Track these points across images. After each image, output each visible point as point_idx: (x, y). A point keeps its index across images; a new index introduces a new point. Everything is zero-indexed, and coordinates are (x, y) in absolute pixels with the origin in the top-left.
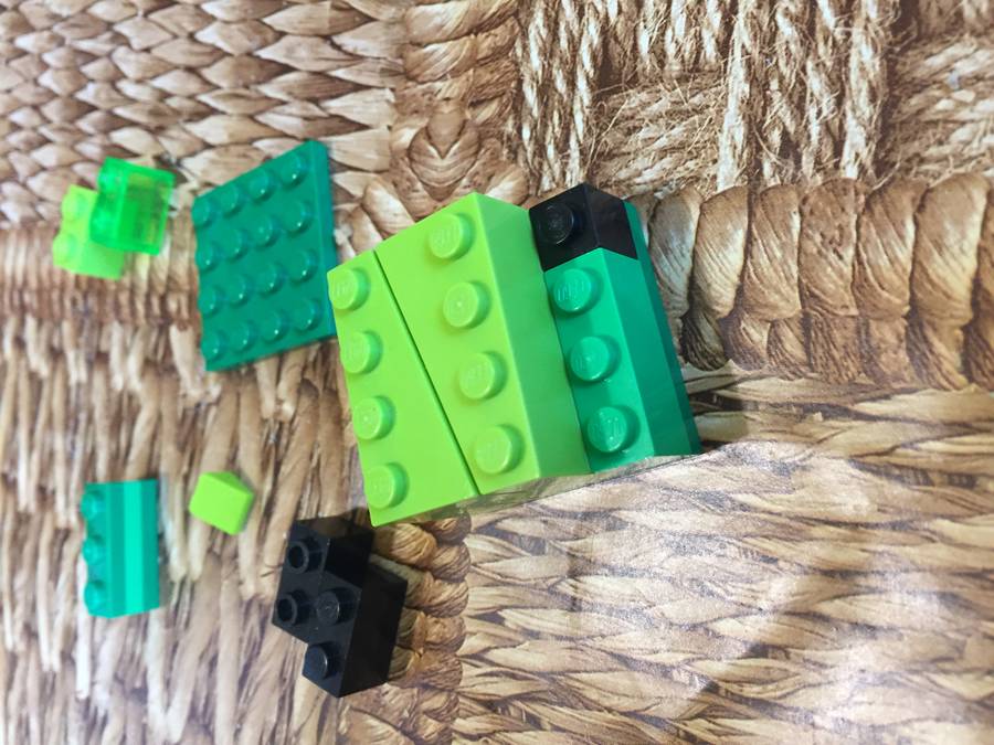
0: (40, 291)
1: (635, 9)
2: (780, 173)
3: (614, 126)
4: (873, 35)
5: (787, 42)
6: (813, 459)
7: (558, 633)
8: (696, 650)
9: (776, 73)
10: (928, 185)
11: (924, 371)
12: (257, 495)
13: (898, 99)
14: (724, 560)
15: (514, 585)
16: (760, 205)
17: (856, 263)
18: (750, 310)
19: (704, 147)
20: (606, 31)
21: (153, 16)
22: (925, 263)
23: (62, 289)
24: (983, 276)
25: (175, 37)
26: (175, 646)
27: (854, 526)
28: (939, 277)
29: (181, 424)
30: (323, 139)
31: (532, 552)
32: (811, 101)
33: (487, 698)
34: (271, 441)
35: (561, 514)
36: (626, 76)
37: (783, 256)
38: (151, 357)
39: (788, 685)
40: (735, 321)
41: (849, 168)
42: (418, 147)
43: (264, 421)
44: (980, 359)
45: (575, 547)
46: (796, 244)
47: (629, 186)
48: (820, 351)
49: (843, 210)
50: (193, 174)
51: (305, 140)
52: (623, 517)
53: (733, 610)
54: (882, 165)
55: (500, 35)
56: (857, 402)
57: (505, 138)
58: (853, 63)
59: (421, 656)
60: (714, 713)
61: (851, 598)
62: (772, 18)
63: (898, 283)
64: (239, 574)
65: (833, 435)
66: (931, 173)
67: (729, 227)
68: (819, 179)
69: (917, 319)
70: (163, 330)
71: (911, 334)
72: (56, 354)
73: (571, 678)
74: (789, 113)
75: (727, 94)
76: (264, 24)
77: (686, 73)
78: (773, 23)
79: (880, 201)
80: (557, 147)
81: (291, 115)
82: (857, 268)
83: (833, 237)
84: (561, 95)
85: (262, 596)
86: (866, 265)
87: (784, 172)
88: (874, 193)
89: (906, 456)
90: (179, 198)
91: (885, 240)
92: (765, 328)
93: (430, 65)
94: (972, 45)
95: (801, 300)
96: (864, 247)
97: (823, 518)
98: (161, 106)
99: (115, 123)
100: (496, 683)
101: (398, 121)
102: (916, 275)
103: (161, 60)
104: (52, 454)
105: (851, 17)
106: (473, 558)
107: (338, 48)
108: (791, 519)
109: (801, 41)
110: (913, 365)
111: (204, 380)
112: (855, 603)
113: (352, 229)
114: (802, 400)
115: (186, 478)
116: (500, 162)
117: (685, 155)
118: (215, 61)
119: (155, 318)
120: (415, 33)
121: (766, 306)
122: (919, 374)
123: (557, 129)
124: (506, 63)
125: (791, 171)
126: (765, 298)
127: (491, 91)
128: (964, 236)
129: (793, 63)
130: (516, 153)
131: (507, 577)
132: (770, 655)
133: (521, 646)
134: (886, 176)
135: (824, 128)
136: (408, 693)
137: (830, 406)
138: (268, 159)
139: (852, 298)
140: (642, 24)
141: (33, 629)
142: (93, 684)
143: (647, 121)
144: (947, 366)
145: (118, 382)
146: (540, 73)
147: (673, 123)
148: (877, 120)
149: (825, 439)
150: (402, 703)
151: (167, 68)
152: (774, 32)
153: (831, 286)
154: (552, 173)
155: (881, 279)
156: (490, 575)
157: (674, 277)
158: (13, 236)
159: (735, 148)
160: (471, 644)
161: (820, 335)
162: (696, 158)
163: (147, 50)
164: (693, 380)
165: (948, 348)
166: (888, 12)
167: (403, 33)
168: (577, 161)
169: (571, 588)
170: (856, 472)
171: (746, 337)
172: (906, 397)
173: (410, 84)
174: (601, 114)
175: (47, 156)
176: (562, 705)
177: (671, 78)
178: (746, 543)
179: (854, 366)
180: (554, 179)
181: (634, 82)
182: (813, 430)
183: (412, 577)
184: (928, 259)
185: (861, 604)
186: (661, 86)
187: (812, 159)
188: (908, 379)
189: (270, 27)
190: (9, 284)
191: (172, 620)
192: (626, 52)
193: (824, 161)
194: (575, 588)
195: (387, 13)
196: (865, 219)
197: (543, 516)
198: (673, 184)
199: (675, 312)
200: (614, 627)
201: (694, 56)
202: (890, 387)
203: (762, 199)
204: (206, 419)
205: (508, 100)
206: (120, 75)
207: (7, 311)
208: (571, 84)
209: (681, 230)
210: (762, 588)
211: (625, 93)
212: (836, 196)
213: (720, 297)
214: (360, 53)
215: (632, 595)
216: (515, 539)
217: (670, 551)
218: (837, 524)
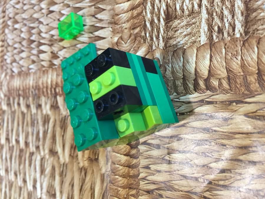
0: (23, 90)
2: (218, 38)
3: (171, 30)
5: (217, 2)
6: (234, 116)
7: (166, 170)
8: (205, 173)
9: (215, 11)
10: (260, 37)
13: (250, 14)
14: (211, 146)
15: (153, 158)
16: (213, 47)
17: (242, 60)
18: (213, 76)
19: (196, 33)
20: (167, 5)
21: (49, 16)
22: (261, 59)
23: (29, 89)
25: (54, 20)
26: (63, 182)
27: (247, 134)
29: (61, 122)
30: (94, 43)
31: (157, 148)
32: (225, 17)
33: (147, 190)
35: (164, 137)
36: (174, 17)
37: (221, 61)
38: (52, 104)
39: (232, 180)
40: (209, 80)
41: (237, 34)
42: (119, 42)
45: (169, 146)
46: (224, 57)
47: (176, 46)
48: (233, 86)
49: (237, 46)
50: (61, 55)
51: (89, 43)
52: (181, 137)
53: (214, 160)
54: (246, 33)
55: (139, 10)
56: (245, 99)
57: (142, 37)
58: (236, 6)
59: (128, 179)
60: (211, 190)
61: (248, 154)
63: (254, 64)
64: (78, 161)
65: (239, 109)
66: (260, 33)
67: (205, 54)
68: (229, 38)
69: (260, 74)
70: (55, 97)
71: (259, 79)
72: (28, 106)
73: (170, 183)
74: (219, 21)
75: (202, 18)
77: (190, 14)
79: (247, 43)
80: (156, 38)
81: (85, 37)
82: (242, 62)
83: (234, 54)
84: (156, 24)
85: (85, 166)
86: (245, 61)
87: (219, 37)
88: (245, 40)
89: (260, 113)
90: (56, 62)
91: (249, 53)
92: (217, 81)
93: (121, 20)
95: (227, 72)
96: (244, 56)
97: (238, 132)
98: (52, 39)
99: (41, 44)
100: (149, 186)
101: (113, 35)
102: (259, 62)
103: (51, 27)
104: (28, 133)
106: (141, 151)
107: (97, 18)
108: (229, 133)
109: (221, 1)
110: (260, 87)
111: (67, 110)
112: (249, 155)
114: (229, 100)
115: (63, 136)
116: (141, 43)
117: (192, 36)
119: (53, 94)
120: (116, 12)
121: (217, 75)
122: (262, 89)
123: (156, 33)
124: (141, 17)
125: (221, 37)
126: (217, 72)
127: (137, 25)
129: (219, 8)
130: (145, 41)
131: (150, 156)
132: (226, 172)
133: (156, 175)
134: (248, 35)
135: (229, 24)
136: (125, 190)
137: (238, 101)
138: (80, 49)
139: (241, 70)
140: (177, 2)
141: (25, 180)
142: (41, 194)
143: (180, 28)
145: (44, 112)
146: (150, 18)
147: (187, 27)
148: (244, 21)
149: (237, 110)
150: (124, 193)
151: (53, 28)
153: (235, 67)
155: (249, 64)
156: (146, 156)
157: (191, 70)
158: (16, 77)
159: (205, 32)
160: (142, 175)
161: (233, 81)
162: (194, 36)
163: (48, 25)
164: (198, 97)
167: (113, 12)
168: (162, 41)
169: (169, 158)
170: (246, 119)
171: (212, 84)
172: (259, 96)
173: (116, 25)
174: (168, 27)
175: (24, 55)
176: (168, 190)
177: (186, 16)
178: (217, 141)
179: (243, 89)
180: (156, 46)
181: (176, 18)
182: (233, 108)
183: (124, 158)
184: (262, 57)
185: (251, 156)
186: (183, 18)
187: (227, 33)
188: (259, 91)
189: (79, 15)
190: (15, 89)
191: (61, 174)
192: (173, 11)
193: (230, 33)
194: (170, 157)
195: (109, 7)
196: (243, 48)
197: (159, 138)
198: (189, 44)
199: (192, 79)
200: (181, 168)
201: (192, 9)
202: (254, 94)
203: (214, 45)
204: (67, 120)
205: (142, 27)
206: (41, 32)
207: (15, 96)
208: (159, 20)
209: (192, 56)
210: (222, 153)
211: (174, 21)
212: (234, 42)
213: (204, 74)
214: (102, 19)
215: (186, 158)
216: (152, 145)
217: (195, 145)
218: (242, 133)
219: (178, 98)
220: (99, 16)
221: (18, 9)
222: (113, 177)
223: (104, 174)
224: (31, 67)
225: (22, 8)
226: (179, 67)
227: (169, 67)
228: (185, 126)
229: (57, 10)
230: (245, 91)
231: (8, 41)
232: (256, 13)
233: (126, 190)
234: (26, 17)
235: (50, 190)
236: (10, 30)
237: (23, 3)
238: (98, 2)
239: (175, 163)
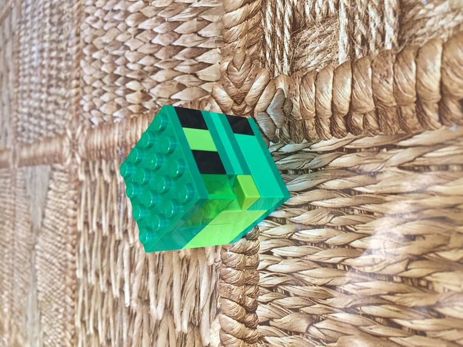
0: (106, 150)
2: (362, 52)
3: (299, 46)
6: (384, 168)
7: (293, 256)
8: (345, 255)
9: (357, 12)
10: (419, 46)
11: (424, 124)
13: (404, 13)
15: (276, 238)
16: (356, 67)
17: (394, 84)
18: (355, 110)
19: (333, 48)
20: (294, 9)
21: (137, 37)
22: (421, 79)
23: (113, 148)
24: (444, 80)
25: (145, 43)
26: (159, 281)
27: (403, 194)
28: (426, 83)
31: (282, 224)
32: (371, 21)
33: (269, 286)
35: (292, 207)
36: (302, 25)
37: (366, 86)
39: (383, 265)
40: (350, 116)
41: (388, 45)
42: (230, 69)
44: (446, 115)
45: (297, 219)
46: (371, 80)
47: (306, 69)
48: (383, 123)
49: (387, 63)
50: (154, 95)
52: (314, 204)
53: (357, 236)
54: (400, 41)
55: (256, 18)
56: (399, 141)
57: (260, 59)
58: (386, 2)
59: (244, 272)
60: (354, 281)
61: (404, 224)
63: (411, 89)
65: (391, 157)
66: (420, 41)
67: (345, 78)
69: (419, 102)
71: (418, 110)
72: (112, 173)
73: (299, 274)
74: (363, 27)
75: (340, 24)
76: (174, 32)
77: (324, 19)
79: (401, 56)
80: (279, 59)
81: (185, 65)
83: (385, 75)
84: (279, 37)
85: (187, 257)
86: (398, 84)
88: (399, 53)
89: (420, 161)
90: (148, 105)
91: (404, 72)
92: (361, 117)
93: (232, 36)
95: (374, 103)
96: (397, 77)
97: (390, 192)
98: (142, 71)
99: (128, 80)
100: (272, 279)
102: (418, 84)
103: (141, 53)
104: (113, 212)
106: (260, 230)
107: (200, 36)
108: (377, 195)
110: (420, 122)
114: (377, 145)
116: (259, 69)
117: (326, 52)
118: (158, 50)
120: (226, 24)
122: (422, 126)
123: (278, 51)
124: (259, 29)
125: (366, 51)
126: (360, 105)
127: (255, 41)
128: (434, 64)
129: (363, 7)
130: (264, 64)
131: (273, 236)
132: (374, 253)
133: (280, 263)
134: (403, 45)
135: (377, 30)
137: (389, 145)
139: (394, 99)
140: (306, 3)
141: (110, 282)
142: (131, 300)
143: (311, 41)
144: (433, 120)
146: (271, 30)
147: (321, 40)
148: (397, 24)
149: (388, 159)
150: (239, 293)
151: (143, 55)
153: (385, 95)
154: (278, 69)
155: (404, 89)
156: (267, 235)
157: (325, 103)
158: (96, 131)
159: (344, 45)
160: (262, 265)
161: (382, 116)
162: (330, 52)
163: (136, 50)
165: (432, 112)
167: (222, 25)
168: (287, 63)
171: (354, 122)
172: (418, 136)
173: (225, 44)
174: (294, 42)
175: (105, 97)
176: (297, 285)
177: (319, 22)
178: (361, 207)
179: (397, 126)
180: (279, 71)
181: (305, 27)
182: (383, 156)
184: (421, 77)
186: (315, 26)
187: (374, 44)
188: (418, 128)
189: (177, 33)
190: (95, 149)
191: (157, 270)
192: (301, 17)
193: (378, 44)
194: (298, 236)
195: (215, 18)
196: (396, 65)
197: (285, 208)
198: (323, 65)
199: (327, 117)
200: (314, 251)
201: (326, 12)
202: (411, 133)
203: (356, 65)
205: (260, 43)
206: (127, 62)
207: (96, 159)
208: (283, 32)
209: (327, 83)
210: (368, 226)
211: (302, 32)
212: (384, 57)
213: (343, 107)
214: (207, 36)
215: (320, 236)
216: (275, 220)
217: (333, 216)
218: (396, 194)
219: (308, 147)
220: (203, 32)
221: (96, 29)
222: (224, 269)
223: (212, 266)
224: (115, 114)
225: (102, 28)
226: (310, 100)
227: (296, 101)
228: (318, 188)
229: (149, 28)
230: (399, 129)
231: (85, 78)
232: (414, 10)
233: (241, 288)
234: (108, 41)
235: (142, 295)
236: (87, 61)
237: (102, 19)
238: (202, 12)
239: (306, 244)
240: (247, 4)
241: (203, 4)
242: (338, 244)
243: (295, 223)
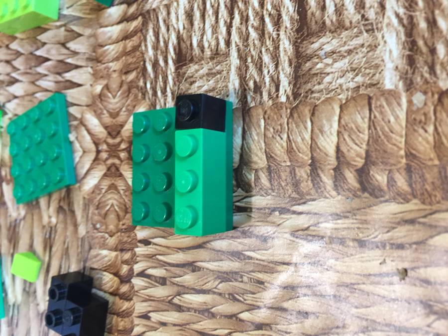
1: (190, 26)
2: (254, 100)
3: (185, 81)
4: (289, 35)
5: (254, 40)
6: (276, 233)
7: (174, 323)
8: (232, 328)
9: (250, 55)
10: (315, 103)
11: (319, 191)
12: (43, 262)
13: (301, 64)
14: (242, 284)
15: (154, 300)
16: (247, 116)
17: (288, 141)
18: (246, 164)
19: (222, 89)
20: (179, 38)
22: (317, 140)
24: (340, 145)
25: (1, 47)
27: (295, 264)
28: (322, 146)
29: (9, 230)
30: (64, 91)
31: (161, 284)
32: (265, 67)
34: (47, 236)
35: (173, 265)
36: (189, 58)
37: (258, 138)
40: (240, 170)
41: (282, 97)
42: (104, 94)
43: (44, 227)
44: (342, 184)
45: (179, 281)
46: (263, 133)
48: (276, 183)
49: (281, 116)
50: (10, 111)
51: (56, 92)
52: (198, 265)
53: (245, 307)
54: (296, 95)
55: (135, 40)
56: (293, 206)
57: (140, 88)
58: (281, 48)
61: (296, 299)
62: (247, 29)
63: (305, 149)
64: (37, 300)
65: (284, 222)
66: (316, 98)
67: (235, 126)
69: (315, 166)
71: (313, 175)
74: (256, 72)
75: (230, 65)
76: (37, 39)
78: (247, 31)
79: (296, 112)
80: (162, 92)
81: (49, 81)
82: (288, 142)
83: (278, 129)
84: (162, 68)
86: (292, 142)
87: (256, 100)
88: (293, 108)
89: (314, 231)
91: (299, 130)
92: (253, 173)
93: (107, 55)
94: (330, 37)
95: (267, 160)
96: (291, 133)
97: (282, 261)
102: (313, 145)
105: (279, 27)
106: (136, 288)
107: (68, 49)
108: (269, 263)
109: (259, 39)
110: (314, 187)
111: (18, 208)
112: (298, 301)
113: (77, 133)
114: (270, 206)
115: (12, 256)
116: (138, 100)
117: (215, 93)
118: (17, 57)
120: (100, 41)
121: (252, 162)
122: (317, 192)
123: (161, 83)
124: (138, 53)
125: (259, 100)
126: (252, 159)
127: (132, 66)
128: (331, 127)
129: (256, 49)
130: (145, 95)
131: (151, 297)
132: (264, 328)
133: (159, 330)
134: (298, 100)
135: (271, 79)
137: (282, 208)
138: (41, 102)
139: (287, 157)
140: (193, 34)
144: (328, 187)
146: (153, 57)
147: (209, 79)
148: (292, 74)
149: (281, 224)
152: (248, 35)
154: (160, 104)
155: (299, 148)
156: (143, 296)
159: (235, 89)
160: (137, 330)
161: (275, 175)
162: (219, 94)
165: (328, 179)
166: (294, 24)
167: (95, 40)
168: (171, 98)
170: (294, 239)
171: (245, 177)
172: (313, 202)
173: (99, 64)
174: (179, 76)
178: (251, 275)
179: (290, 189)
180: (161, 107)
181: (192, 60)
182: (275, 220)
183: (111, 299)
184: (317, 138)
185: (300, 302)
186: (203, 62)
187: (267, 93)
188: (313, 194)
189: (40, 41)
191: (10, 324)
192: (187, 47)
193: (272, 94)
194: (180, 300)
195: (88, 32)
196: (290, 120)
197: (165, 266)
200: (198, 319)
201: (216, 47)
202: (305, 198)
203: (248, 113)
204: (19, 227)
205: (140, 71)
208: (166, 62)
210: (258, 297)
211: (188, 66)
212: (278, 110)
213: (234, 159)
214: (77, 51)
215: (205, 303)
216: (153, 278)
217: (220, 280)
218: (288, 264)
228: (204, 248)
230: (292, 192)
232: (310, 62)
238: (71, 21)
239: (189, 311)
240: (125, 22)
241: (72, 11)
242: (225, 314)
243: (176, 284)
